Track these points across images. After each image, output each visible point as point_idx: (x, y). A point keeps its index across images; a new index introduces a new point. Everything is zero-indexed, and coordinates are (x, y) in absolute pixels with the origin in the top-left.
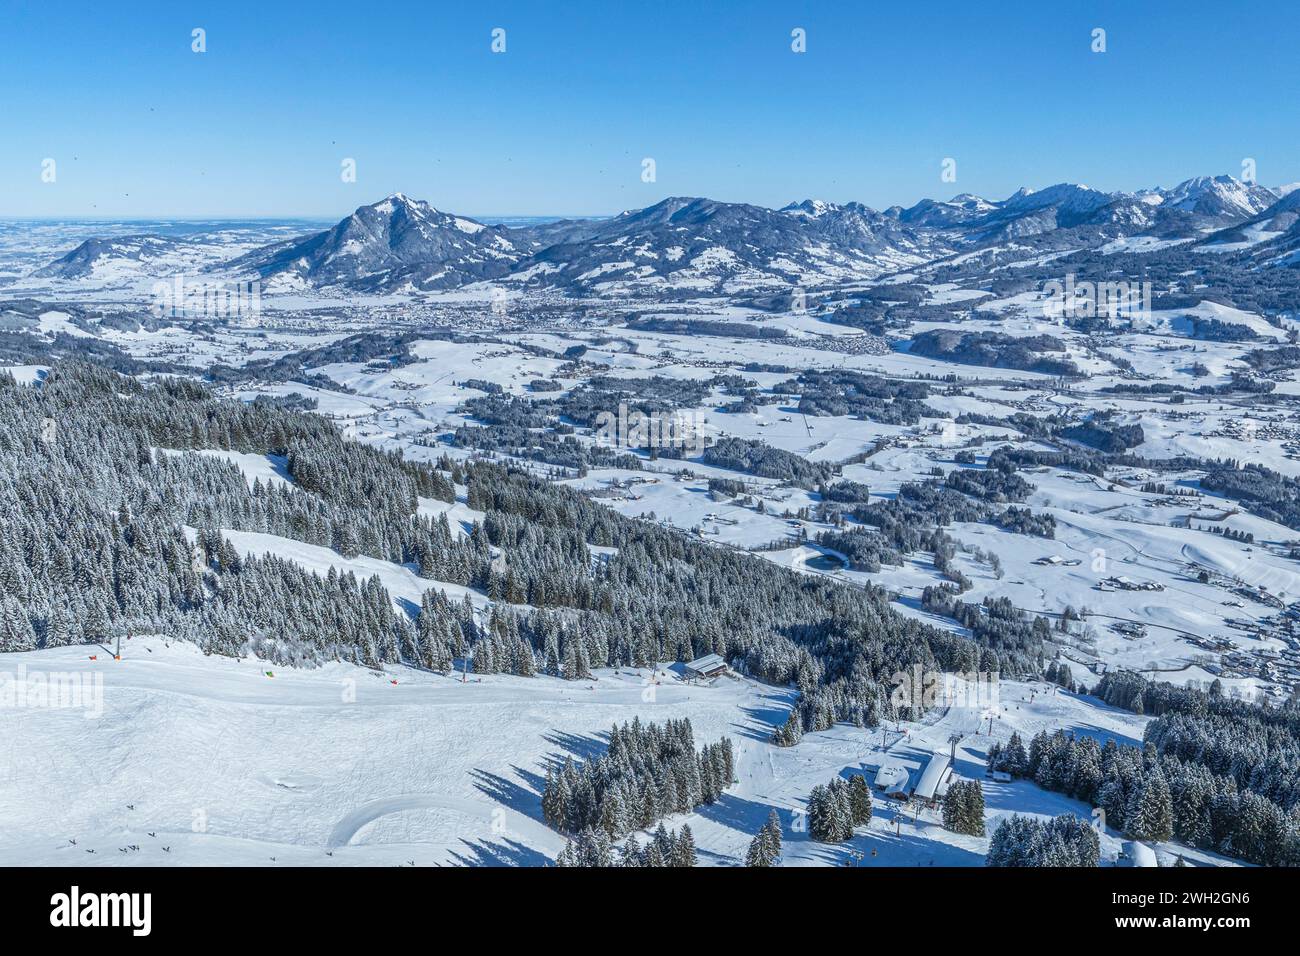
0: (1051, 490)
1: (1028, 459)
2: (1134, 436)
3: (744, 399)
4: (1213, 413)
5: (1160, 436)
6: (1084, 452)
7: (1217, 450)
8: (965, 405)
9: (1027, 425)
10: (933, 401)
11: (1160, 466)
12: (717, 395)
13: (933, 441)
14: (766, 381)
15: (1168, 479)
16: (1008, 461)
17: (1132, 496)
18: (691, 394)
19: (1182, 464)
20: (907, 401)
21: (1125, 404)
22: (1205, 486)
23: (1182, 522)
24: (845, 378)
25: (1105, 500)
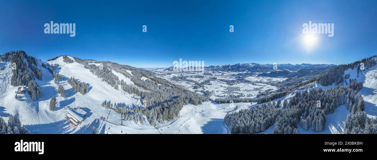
0: (211, 82)
1: (210, 80)
2: (216, 78)
3: (192, 77)
4: (221, 77)
5: (218, 78)
6: (213, 79)
7: (221, 78)
8: (206, 77)
9: (210, 78)
10: (204, 77)
11: (218, 80)
12: (190, 77)
13: (204, 79)
14: (193, 76)
15: (219, 80)
16: (209, 80)
17: (217, 82)
18: (188, 77)
19: (219, 79)
20: (202, 77)
21: (216, 77)
22: (221, 81)
23: (220, 83)
24: (199, 76)
25: (215, 82)
